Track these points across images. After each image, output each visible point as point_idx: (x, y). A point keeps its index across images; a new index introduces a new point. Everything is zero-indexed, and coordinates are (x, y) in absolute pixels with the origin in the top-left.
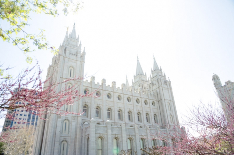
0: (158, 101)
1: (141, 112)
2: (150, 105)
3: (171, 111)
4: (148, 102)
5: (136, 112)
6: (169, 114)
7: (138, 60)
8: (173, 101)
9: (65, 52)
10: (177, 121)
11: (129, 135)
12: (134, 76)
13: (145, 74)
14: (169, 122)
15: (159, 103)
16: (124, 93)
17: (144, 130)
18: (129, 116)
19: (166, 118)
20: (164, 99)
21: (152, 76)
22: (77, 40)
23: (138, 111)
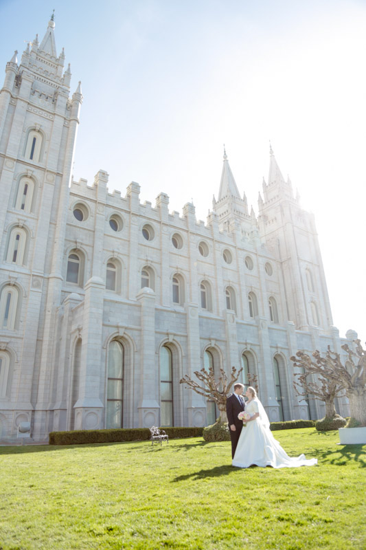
0: (282, 263)
1: (236, 287)
2: (259, 272)
3: (314, 291)
4: (255, 263)
5: (222, 285)
6: (308, 299)
7: (226, 161)
8: (319, 266)
9: (17, 85)
10: (328, 319)
11: (210, 339)
12: (214, 200)
13: (242, 198)
14: (310, 319)
15: (281, 267)
16: (191, 230)
17: (251, 327)
18: (203, 294)
19: (302, 307)
20: (298, 259)
21: (263, 198)
22: (58, 62)
23: (227, 284)
